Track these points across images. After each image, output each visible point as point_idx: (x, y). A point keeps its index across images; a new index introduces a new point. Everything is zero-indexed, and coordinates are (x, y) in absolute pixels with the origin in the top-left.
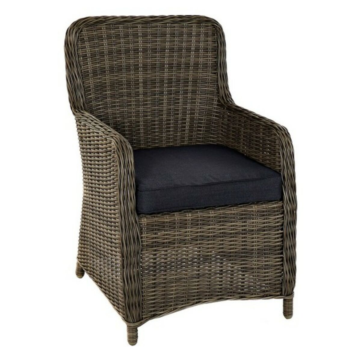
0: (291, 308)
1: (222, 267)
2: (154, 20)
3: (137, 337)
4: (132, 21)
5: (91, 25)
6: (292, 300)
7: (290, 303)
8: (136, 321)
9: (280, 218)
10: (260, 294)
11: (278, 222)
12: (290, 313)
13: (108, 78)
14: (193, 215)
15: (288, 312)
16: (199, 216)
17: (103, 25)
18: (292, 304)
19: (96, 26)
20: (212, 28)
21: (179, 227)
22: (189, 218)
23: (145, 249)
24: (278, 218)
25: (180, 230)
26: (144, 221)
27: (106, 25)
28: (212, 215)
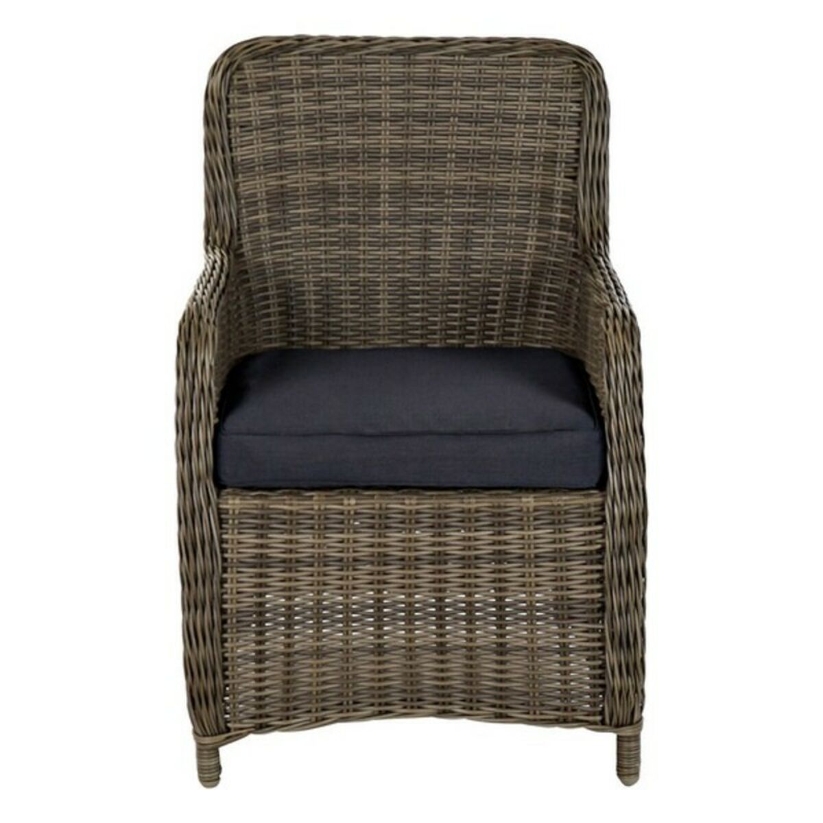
0: (637, 759)
1: (441, 635)
2: (421, 45)
3: (219, 769)
4: (363, 47)
5: (265, 55)
6: (637, 738)
7: (633, 744)
8: (209, 734)
9: (596, 533)
10: (547, 714)
11: (591, 543)
12: (632, 771)
13: (302, 179)
14: (359, 502)
15: (627, 768)
16: (377, 506)
17: (295, 55)
18: (638, 748)
19: (278, 56)
20: (574, 68)
21: (322, 527)
22: (349, 508)
23: (235, 570)
24: (590, 533)
25: (327, 535)
26: (233, 503)
27: (301, 55)
28: (410, 508)
